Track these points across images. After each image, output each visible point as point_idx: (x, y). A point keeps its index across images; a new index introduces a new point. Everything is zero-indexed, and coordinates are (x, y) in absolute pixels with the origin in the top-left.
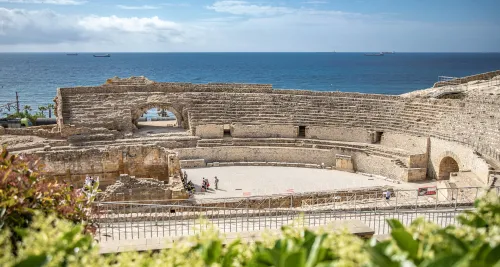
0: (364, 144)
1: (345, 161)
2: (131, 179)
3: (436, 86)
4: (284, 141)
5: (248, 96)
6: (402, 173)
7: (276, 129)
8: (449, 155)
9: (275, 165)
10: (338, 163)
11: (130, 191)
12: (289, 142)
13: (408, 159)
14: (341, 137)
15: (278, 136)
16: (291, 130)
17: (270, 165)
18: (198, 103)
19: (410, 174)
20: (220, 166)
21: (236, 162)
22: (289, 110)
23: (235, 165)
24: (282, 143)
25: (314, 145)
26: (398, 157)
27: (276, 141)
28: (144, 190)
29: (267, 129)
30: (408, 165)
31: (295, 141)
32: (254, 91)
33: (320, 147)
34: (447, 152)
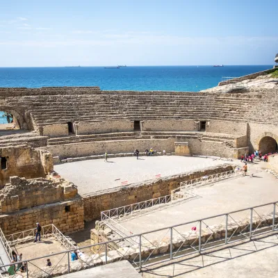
0: (194, 133)
1: (183, 147)
2: (22, 181)
3: (221, 85)
4: (125, 135)
5: (81, 97)
6: (232, 152)
7: (115, 124)
8: (268, 135)
9: (122, 156)
10: (177, 149)
11: (24, 192)
12: (130, 135)
13: (235, 141)
14: (173, 128)
15: (118, 131)
16: (128, 125)
17: (118, 156)
18: (38, 105)
19: (239, 153)
20: (74, 161)
21: (87, 156)
22: (121, 108)
23: (86, 159)
24: (124, 137)
25: (152, 136)
26: (225, 140)
27: (118, 135)
28: (37, 190)
29: (107, 125)
30: (235, 146)
31: (134, 134)
32: (86, 93)
33: (157, 137)
34: (266, 133)
